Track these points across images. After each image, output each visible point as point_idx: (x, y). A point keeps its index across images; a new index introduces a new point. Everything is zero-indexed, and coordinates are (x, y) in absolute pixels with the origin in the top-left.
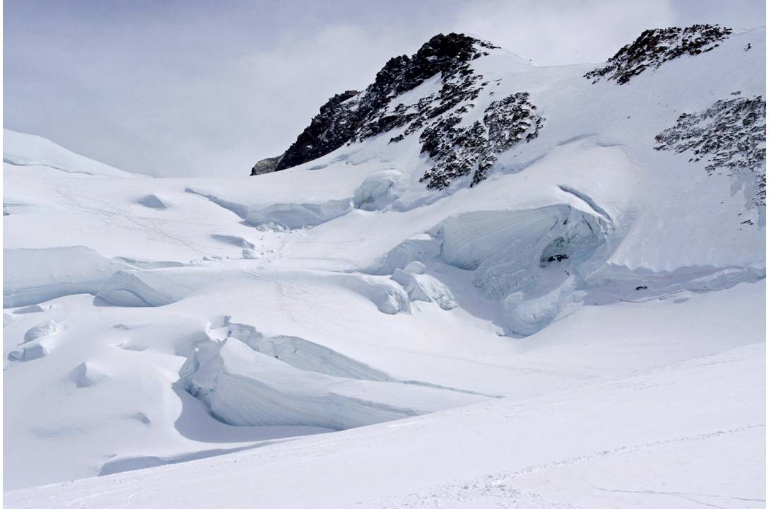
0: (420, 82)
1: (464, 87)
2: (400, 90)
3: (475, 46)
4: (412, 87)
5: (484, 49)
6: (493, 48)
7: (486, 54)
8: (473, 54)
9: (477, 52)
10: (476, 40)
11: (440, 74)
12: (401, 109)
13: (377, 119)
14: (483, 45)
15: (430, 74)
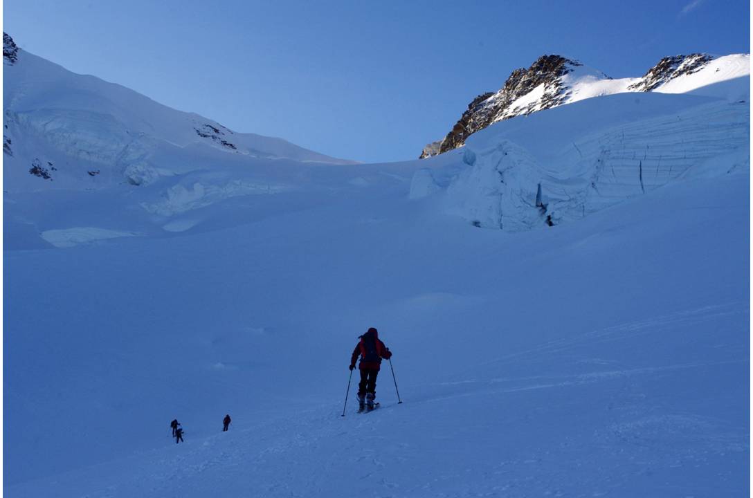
0: (531, 90)
1: (556, 95)
2: (519, 95)
3: (566, 65)
4: (526, 93)
5: (572, 67)
6: (577, 65)
7: (572, 71)
8: (564, 71)
9: (567, 69)
10: (567, 60)
11: (543, 84)
12: (517, 111)
13: (502, 117)
14: (571, 63)
15: (536, 84)
